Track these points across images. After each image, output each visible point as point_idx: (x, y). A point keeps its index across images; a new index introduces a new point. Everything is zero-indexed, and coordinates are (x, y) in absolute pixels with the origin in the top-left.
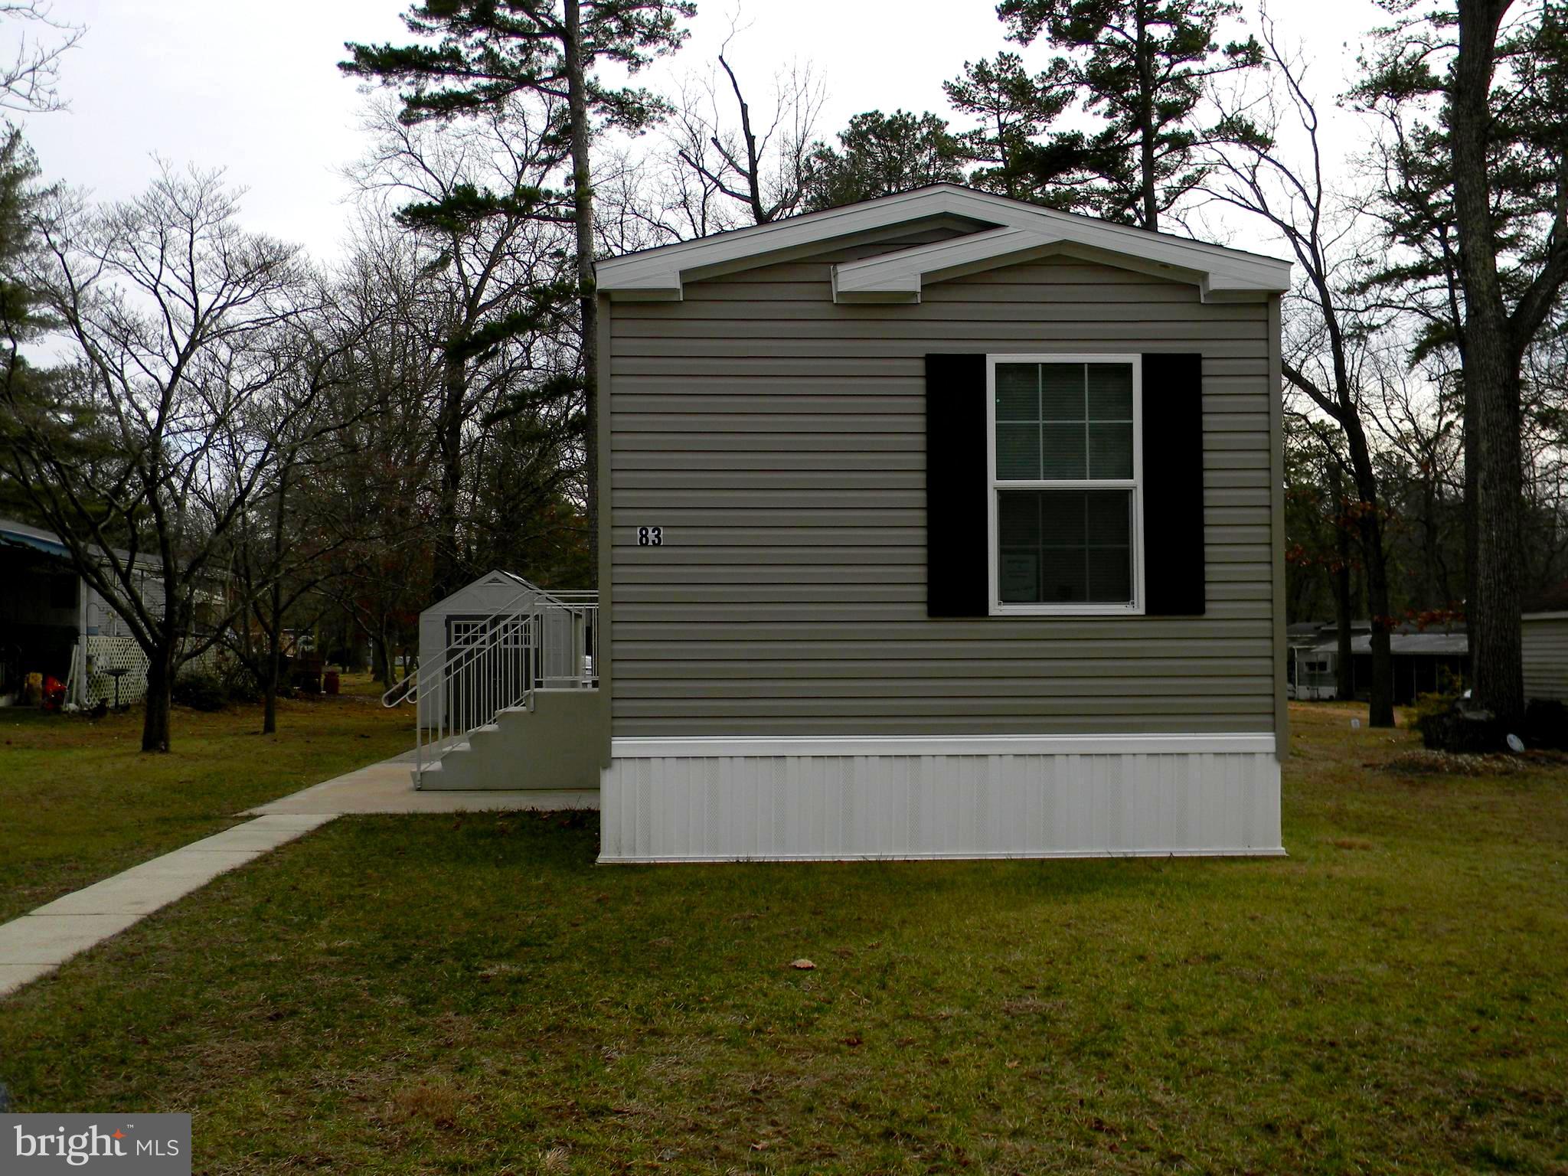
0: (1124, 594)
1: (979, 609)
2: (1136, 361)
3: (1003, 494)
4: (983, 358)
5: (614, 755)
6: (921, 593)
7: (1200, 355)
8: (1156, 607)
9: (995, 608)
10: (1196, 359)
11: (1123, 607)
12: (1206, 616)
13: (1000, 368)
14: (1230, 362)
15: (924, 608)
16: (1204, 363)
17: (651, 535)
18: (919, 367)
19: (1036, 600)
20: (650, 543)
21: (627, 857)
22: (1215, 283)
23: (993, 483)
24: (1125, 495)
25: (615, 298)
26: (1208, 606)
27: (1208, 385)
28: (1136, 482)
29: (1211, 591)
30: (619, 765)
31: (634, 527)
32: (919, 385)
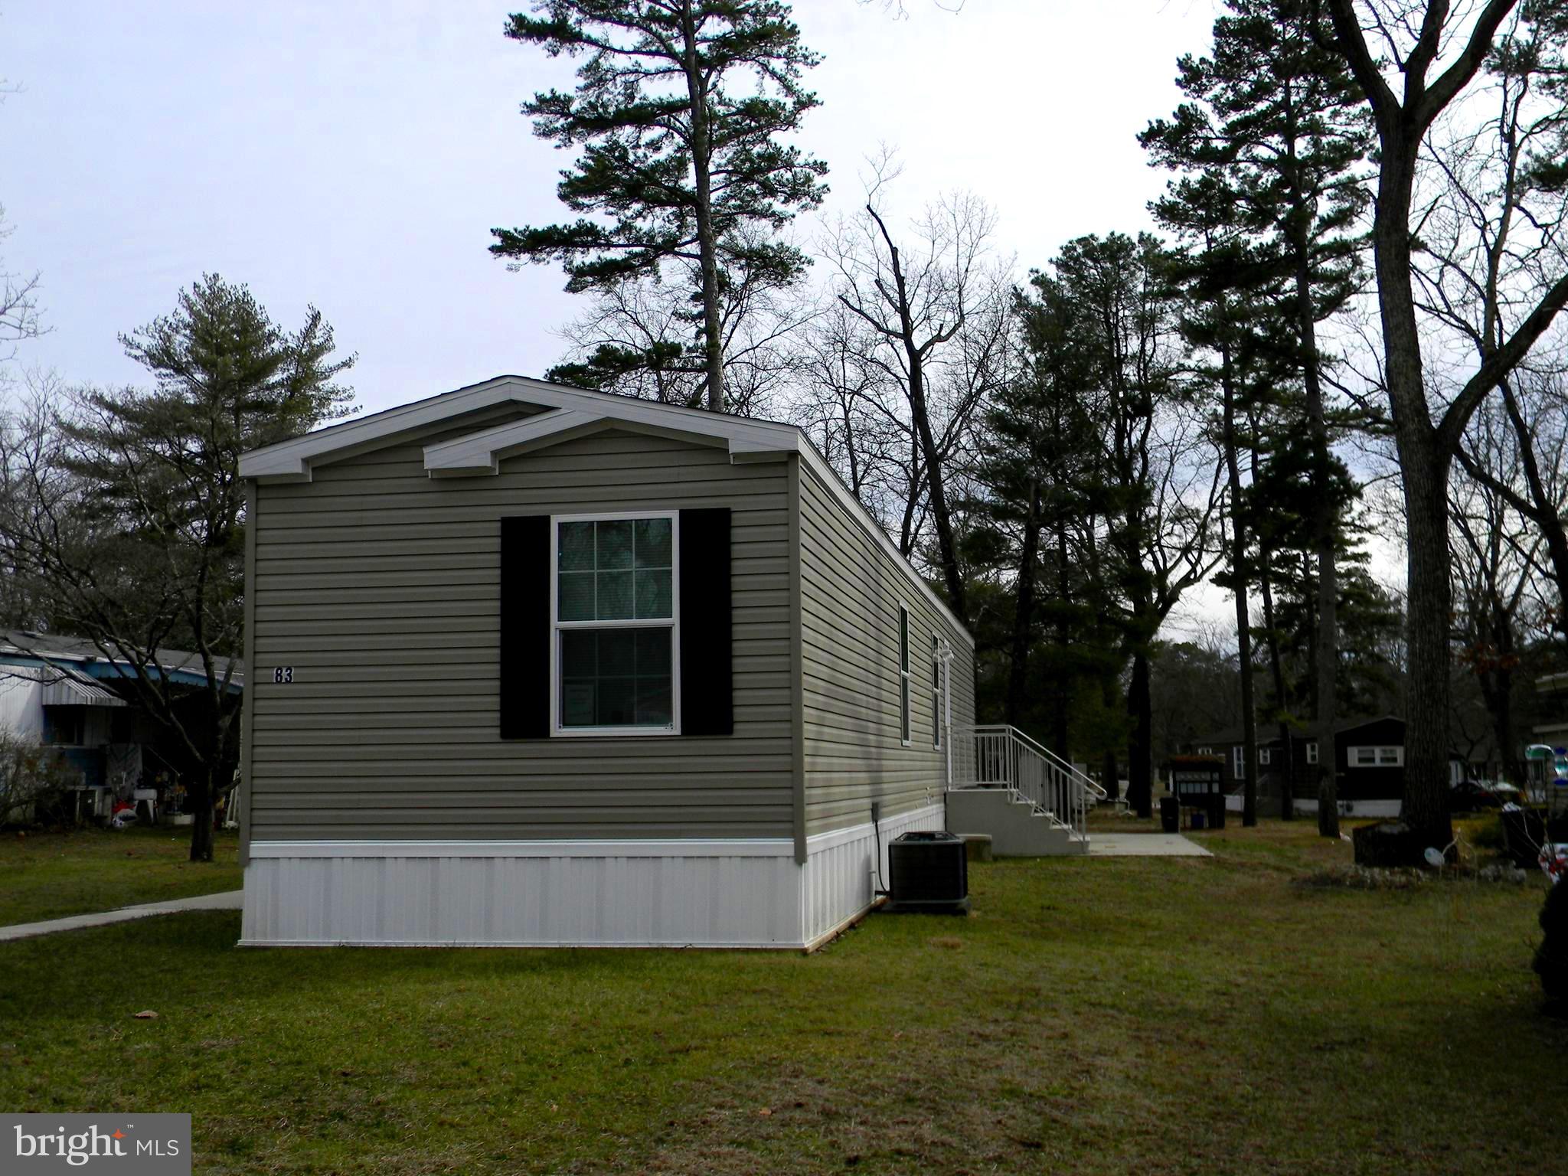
0: (665, 719)
1: (541, 731)
2: (674, 516)
3: (566, 634)
4: (545, 521)
5: (252, 855)
6: (495, 717)
7: (729, 509)
8: (690, 728)
9: (556, 730)
10: (724, 515)
11: (662, 728)
12: (735, 735)
13: (562, 526)
14: (756, 514)
15: (498, 731)
16: (734, 516)
17: (284, 673)
18: (495, 529)
19: (594, 723)
20: (284, 681)
21: (260, 941)
22: (735, 447)
23: (555, 623)
24: (667, 631)
25: (261, 482)
26: (737, 727)
27: (737, 534)
28: (674, 620)
29: (739, 713)
30: (254, 864)
31: (273, 667)
32: (496, 544)
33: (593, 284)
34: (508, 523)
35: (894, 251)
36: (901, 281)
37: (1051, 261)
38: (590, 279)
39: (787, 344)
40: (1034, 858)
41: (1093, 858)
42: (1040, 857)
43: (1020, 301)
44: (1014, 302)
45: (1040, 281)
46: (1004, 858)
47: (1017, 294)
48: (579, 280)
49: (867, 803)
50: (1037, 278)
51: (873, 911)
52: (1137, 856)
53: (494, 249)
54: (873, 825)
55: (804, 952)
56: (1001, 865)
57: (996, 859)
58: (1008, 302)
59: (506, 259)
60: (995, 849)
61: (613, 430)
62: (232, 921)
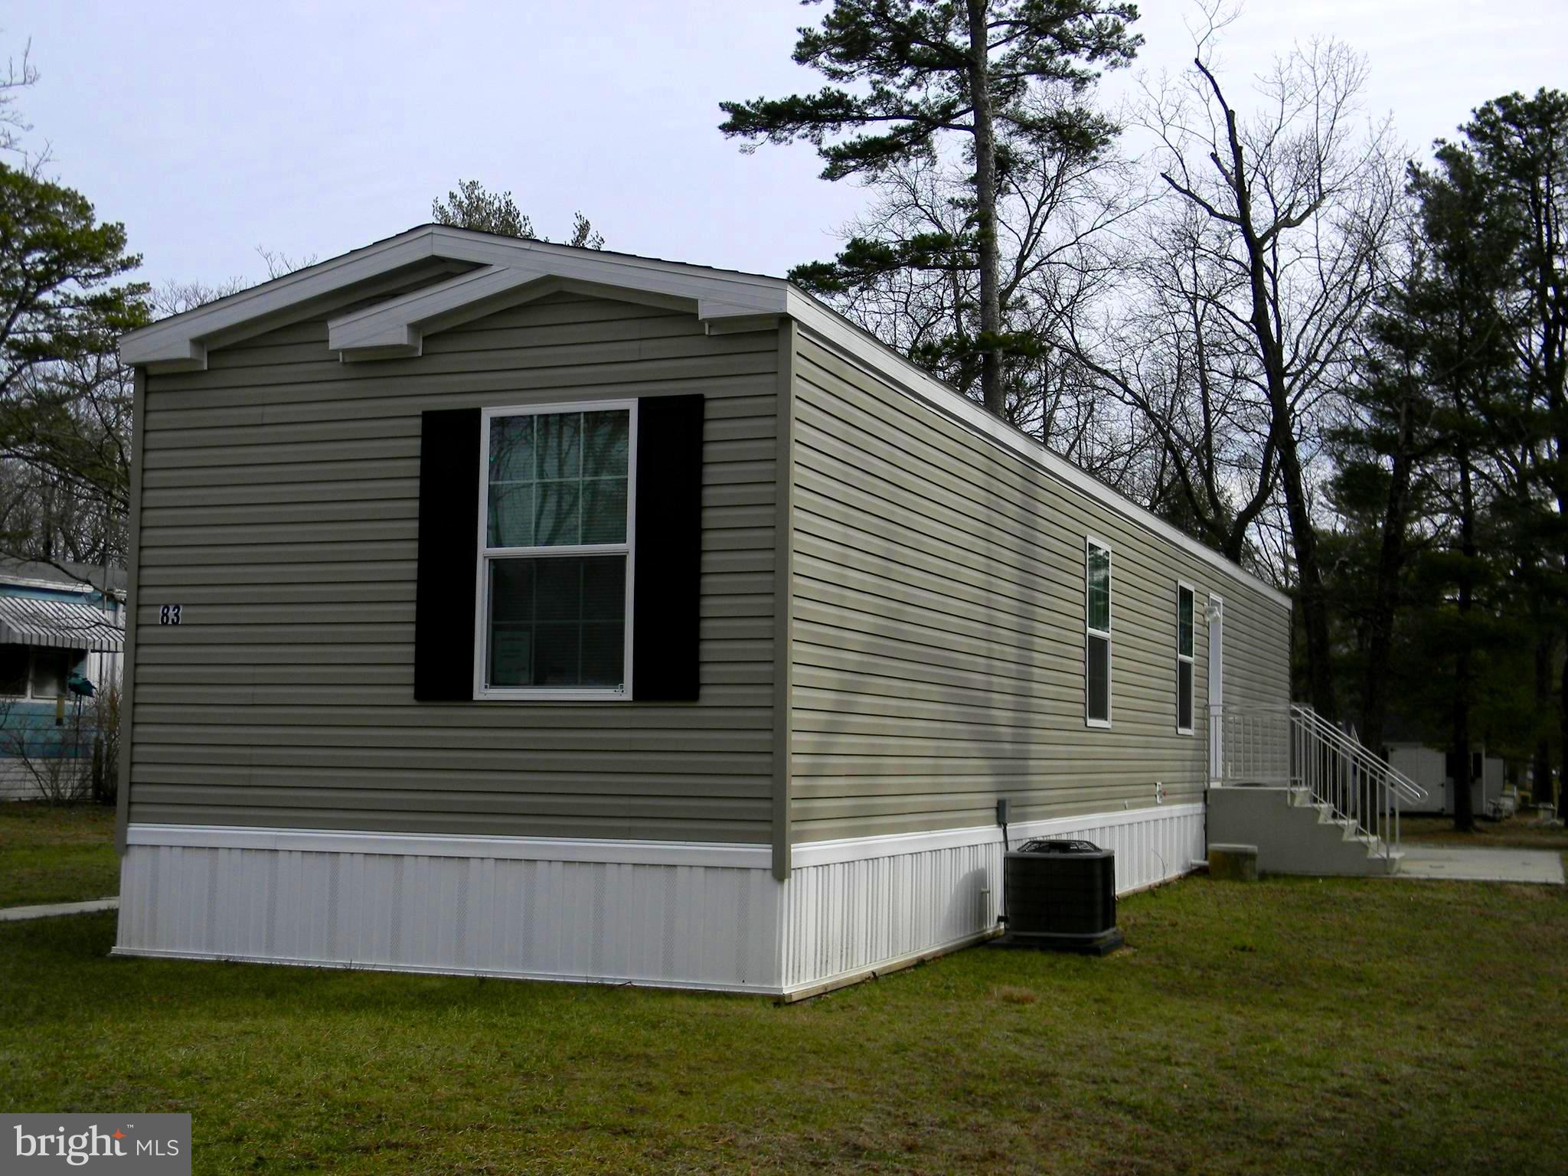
0: (616, 679)
1: (462, 692)
2: (632, 405)
3: (496, 564)
4: (476, 414)
5: (128, 842)
6: (408, 674)
7: (702, 395)
8: (644, 691)
9: (482, 691)
10: (697, 402)
11: (611, 691)
12: (702, 702)
14: (737, 402)
15: (411, 691)
16: (709, 405)
17: (171, 613)
18: (415, 426)
19: (528, 682)
20: (170, 622)
21: (137, 949)
22: (706, 311)
23: (484, 551)
24: (620, 560)
25: (152, 371)
26: (704, 691)
27: (711, 430)
28: (628, 547)
29: (707, 673)
30: (134, 852)
31: (159, 605)
32: (415, 446)
33: (855, 168)
34: (429, 418)
35: (1230, 116)
36: (1237, 152)
37: (1461, 128)
38: (853, 163)
39: (1112, 239)
40: (1314, 878)
41: (1396, 882)
42: (1325, 878)
43: (1418, 178)
44: (1409, 181)
45: (1447, 155)
46: (1276, 876)
47: (1413, 171)
48: (838, 163)
49: (991, 799)
50: (1444, 150)
51: (982, 944)
52: (1457, 881)
53: (725, 128)
54: (1001, 830)
55: (780, 1001)
56: (1271, 884)
57: (1263, 876)
58: (1403, 180)
59: (739, 139)
60: (1259, 864)
61: (560, 294)
62: (106, 925)
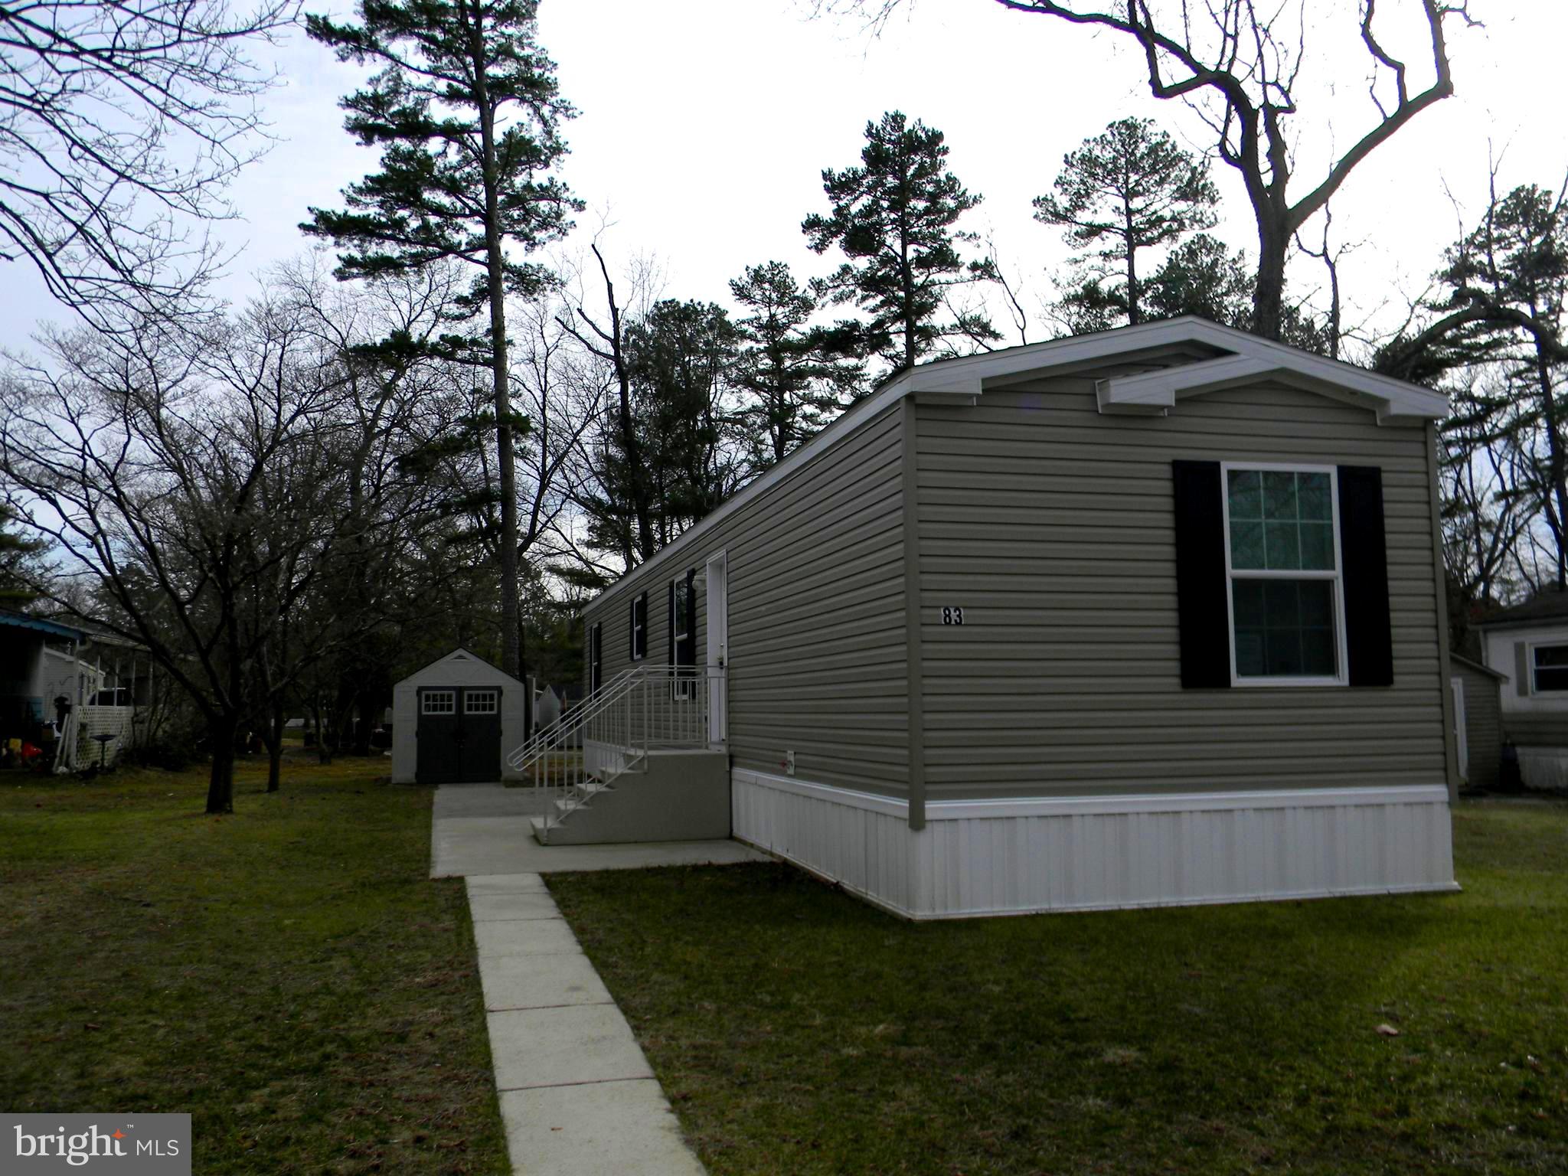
0: (1330, 669)
1: (1223, 683)
2: (1333, 472)
3: (1239, 583)
4: (1216, 466)
5: (928, 817)
6: (1174, 667)
7: (1381, 468)
8: (1358, 679)
9: (1237, 681)
10: (1377, 474)
12: (1395, 686)
13: (1231, 474)
14: (1402, 475)
15: (1177, 681)
16: (1384, 476)
17: (954, 614)
18: (1166, 471)
19: (1264, 672)
20: (953, 622)
21: (940, 913)
22: (1395, 409)
23: (1230, 572)
24: (1326, 585)
25: (919, 400)
26: (1396, 678)
27: (1386, 493)
28: (1337, 573)
29: (1397, 665)
30: (930, 826)
31: (939, 607)
32: (1168, 487)
34: (1178, 466)
38: (355, 271)
